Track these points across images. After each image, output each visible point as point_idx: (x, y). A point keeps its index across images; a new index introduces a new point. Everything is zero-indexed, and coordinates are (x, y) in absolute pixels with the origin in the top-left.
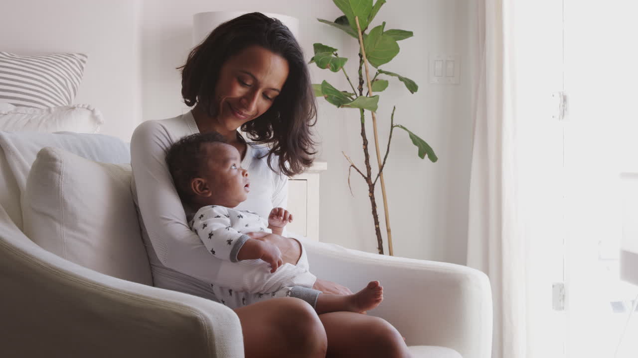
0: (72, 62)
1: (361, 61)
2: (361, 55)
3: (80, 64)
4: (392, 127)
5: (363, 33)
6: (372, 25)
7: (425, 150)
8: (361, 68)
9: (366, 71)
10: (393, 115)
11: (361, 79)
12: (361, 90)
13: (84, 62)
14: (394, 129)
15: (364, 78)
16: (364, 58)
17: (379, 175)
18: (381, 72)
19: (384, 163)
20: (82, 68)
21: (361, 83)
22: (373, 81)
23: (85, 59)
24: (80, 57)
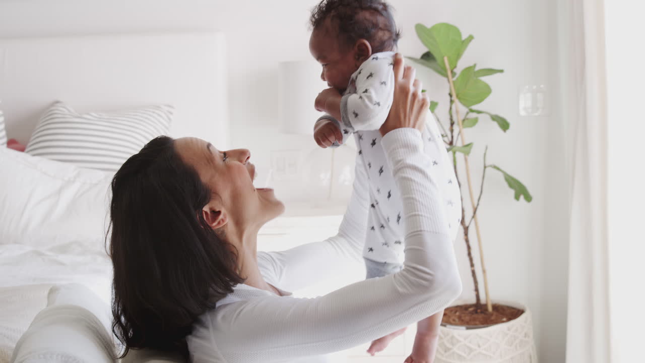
0: (159, 115)
1: (452, 102)
2: (451, 95)
3: (168, 117)
4: (485, 167)
5: (452, 72)
6: (462, 65)
7: (520, 191)
8: (451, 108)
9: (457, 112)
10: (485, 154)
11: (451, 119)
12: (452, 131)
13: (171, 113)
14: (487, 169)
15: (455, 119)
16: (454, 98)
17: (473, 217)
18: (472, 111)
19: (478, 205)
20: (170, 119)
21: (452, 124)
22: (464, 120)
23: (171, 110)
24: (167, 108)
